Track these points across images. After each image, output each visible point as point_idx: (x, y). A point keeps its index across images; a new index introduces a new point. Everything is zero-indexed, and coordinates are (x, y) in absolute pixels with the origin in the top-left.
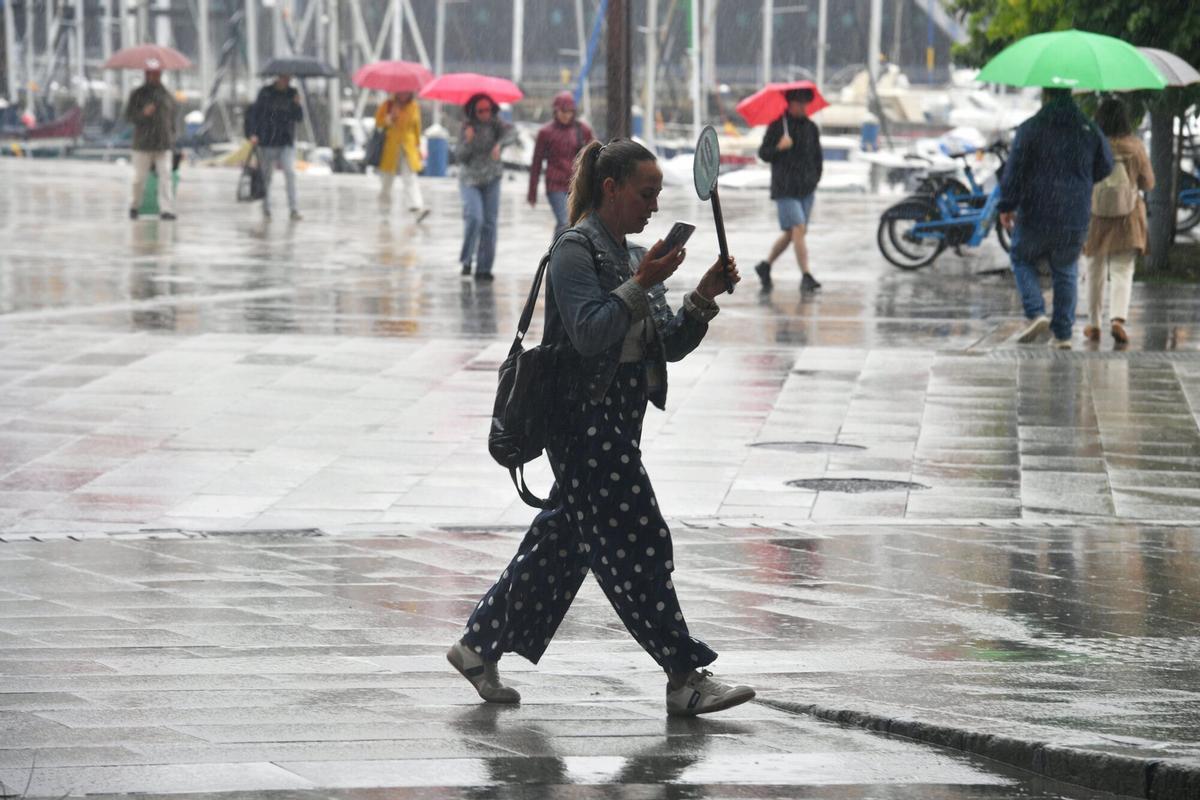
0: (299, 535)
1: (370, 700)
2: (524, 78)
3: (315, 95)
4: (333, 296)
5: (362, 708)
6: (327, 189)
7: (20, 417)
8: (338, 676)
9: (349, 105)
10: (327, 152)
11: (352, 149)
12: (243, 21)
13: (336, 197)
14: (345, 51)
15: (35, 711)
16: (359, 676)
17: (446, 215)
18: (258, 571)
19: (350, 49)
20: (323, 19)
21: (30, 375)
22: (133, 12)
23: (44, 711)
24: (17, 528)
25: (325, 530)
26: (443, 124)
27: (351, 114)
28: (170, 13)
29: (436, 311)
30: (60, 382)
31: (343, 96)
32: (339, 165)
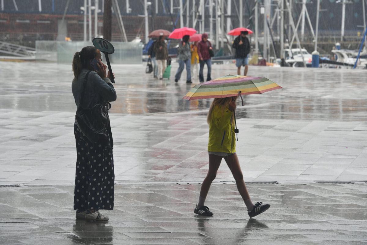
0: (271, 184)
1: (295, 238)
2: (345, 35)
3: (276, 42)
4: (281, 106)
5: (292, 241)
6: (279, 72)
7: (183, 145)
8: (284, 230)
9: (287, 45)
10: (279, 60)
11: (288, 59)
12: (254, 18)
13: (282, 74)
14: (286, 27)
15: (189, 238)
16: (291, 230)
17: (318, 80)
18: (258, 195)
19: (288, 27)
20: (279, 17)
21: (187, 132)
22: (220, 16)
23: (191, 238)
24: (183, 180)
25: (279, 182)
26: (318, 50)
27: (288, 48)
28: (231, 17)
29: (315, 111)
30: (196, 134)
31: (285, 41)
32: (283, 64)
